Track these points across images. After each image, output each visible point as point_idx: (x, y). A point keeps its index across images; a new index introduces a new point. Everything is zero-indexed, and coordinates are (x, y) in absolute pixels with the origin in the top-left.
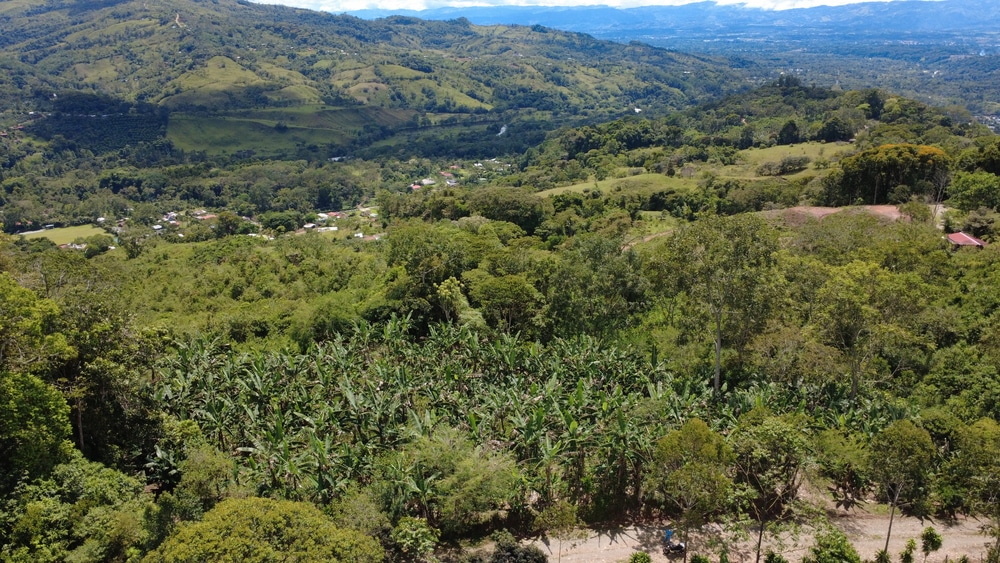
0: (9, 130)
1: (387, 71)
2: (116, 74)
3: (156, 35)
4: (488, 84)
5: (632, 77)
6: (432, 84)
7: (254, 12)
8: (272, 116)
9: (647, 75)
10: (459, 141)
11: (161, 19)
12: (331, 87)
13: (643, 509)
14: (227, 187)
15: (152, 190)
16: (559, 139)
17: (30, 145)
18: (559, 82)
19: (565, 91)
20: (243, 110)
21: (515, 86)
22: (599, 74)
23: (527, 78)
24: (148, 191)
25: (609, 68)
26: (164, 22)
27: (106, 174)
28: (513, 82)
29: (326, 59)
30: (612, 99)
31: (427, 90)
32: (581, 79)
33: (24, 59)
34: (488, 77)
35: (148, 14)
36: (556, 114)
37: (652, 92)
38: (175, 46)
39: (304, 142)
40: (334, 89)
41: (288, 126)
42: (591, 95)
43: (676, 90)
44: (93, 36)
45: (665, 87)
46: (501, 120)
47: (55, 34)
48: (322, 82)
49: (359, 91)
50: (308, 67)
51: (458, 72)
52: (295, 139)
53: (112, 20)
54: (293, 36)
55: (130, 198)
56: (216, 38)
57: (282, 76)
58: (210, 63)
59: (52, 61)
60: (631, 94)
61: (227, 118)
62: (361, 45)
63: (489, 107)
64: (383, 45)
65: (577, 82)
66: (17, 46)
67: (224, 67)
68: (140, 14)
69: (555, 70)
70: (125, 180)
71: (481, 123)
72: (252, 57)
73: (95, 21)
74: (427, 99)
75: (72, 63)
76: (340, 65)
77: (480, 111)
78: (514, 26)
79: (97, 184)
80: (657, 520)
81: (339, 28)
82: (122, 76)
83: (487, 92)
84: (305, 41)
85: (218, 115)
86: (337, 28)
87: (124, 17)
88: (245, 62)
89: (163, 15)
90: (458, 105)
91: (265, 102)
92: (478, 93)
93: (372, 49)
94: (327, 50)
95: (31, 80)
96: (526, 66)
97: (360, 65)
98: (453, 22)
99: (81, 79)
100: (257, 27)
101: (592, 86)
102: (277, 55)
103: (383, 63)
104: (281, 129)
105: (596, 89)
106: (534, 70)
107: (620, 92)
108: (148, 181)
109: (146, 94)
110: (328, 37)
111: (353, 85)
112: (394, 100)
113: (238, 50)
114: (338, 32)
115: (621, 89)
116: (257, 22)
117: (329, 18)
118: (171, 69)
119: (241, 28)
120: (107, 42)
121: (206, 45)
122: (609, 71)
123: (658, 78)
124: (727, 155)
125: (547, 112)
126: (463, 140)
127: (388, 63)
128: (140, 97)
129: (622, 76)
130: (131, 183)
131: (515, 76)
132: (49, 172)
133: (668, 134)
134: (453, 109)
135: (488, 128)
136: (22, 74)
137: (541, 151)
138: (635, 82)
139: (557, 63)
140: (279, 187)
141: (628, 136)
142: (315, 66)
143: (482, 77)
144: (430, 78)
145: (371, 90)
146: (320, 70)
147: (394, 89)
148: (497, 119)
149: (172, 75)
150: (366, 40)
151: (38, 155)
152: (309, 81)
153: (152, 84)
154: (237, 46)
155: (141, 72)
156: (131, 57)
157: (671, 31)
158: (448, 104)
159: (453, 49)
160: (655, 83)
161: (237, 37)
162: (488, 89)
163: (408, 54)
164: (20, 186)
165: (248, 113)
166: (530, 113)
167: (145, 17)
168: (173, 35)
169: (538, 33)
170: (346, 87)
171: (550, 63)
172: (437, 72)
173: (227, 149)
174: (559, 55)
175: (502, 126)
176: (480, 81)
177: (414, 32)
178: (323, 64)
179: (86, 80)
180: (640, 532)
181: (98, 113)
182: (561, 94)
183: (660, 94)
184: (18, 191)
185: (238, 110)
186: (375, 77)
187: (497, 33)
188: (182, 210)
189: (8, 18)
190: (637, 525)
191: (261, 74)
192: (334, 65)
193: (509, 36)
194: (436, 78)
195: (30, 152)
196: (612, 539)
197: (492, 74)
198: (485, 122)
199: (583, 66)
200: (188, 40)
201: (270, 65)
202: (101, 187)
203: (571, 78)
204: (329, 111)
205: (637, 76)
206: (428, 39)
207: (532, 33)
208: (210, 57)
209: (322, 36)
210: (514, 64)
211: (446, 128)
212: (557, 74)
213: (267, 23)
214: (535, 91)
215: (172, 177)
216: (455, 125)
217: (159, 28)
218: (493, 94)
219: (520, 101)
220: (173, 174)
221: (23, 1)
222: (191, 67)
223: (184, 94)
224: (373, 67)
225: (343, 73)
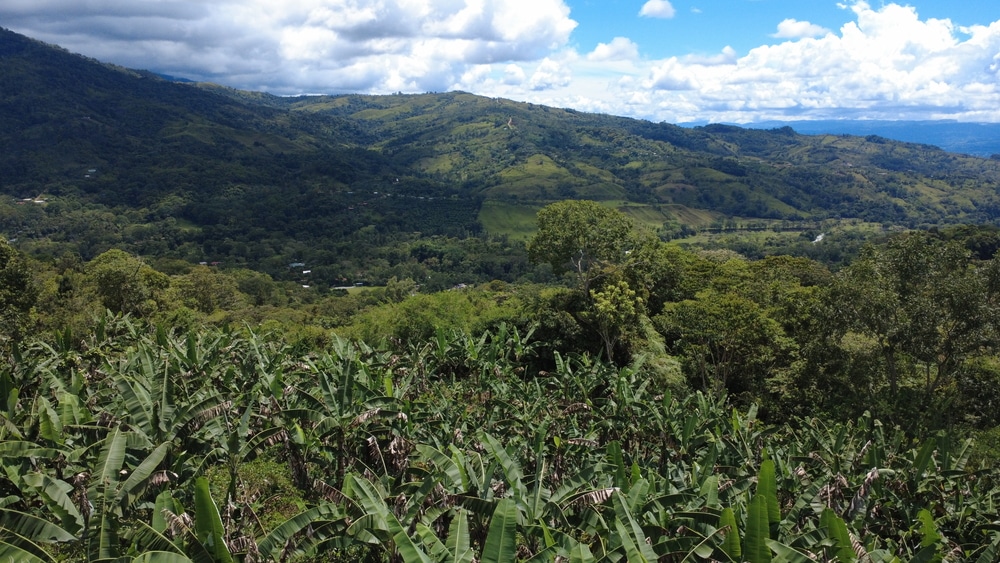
0: (356, 205)
1: (697, 173)
2: (451, 167)
3: (490, 135)
4: (807, 190)
5: (992, 193)
6: (744, 188)
7: (578, 119)
10: (766, 244)
11: (496, 122)
17: (368, 218)
18: (894, 193)
19: (901, 203)
21: (838, 195)
22: (948, 187)
23: (855, 187)
25: (961, 181)
26: (498, 125)
27: (418, 245)
28: (837, 190)
29: (637, 160)
30: (962, 215)
31: (737, 193)
32: (923, 191)
34: (808, 184)
36: (886, 226)
38: (503, 145)
40: (640, 188)
42: (934, 209)
46: (819, 228)
48: (630, 181)
49: (665, 192)
50: (618, 167)
51: (775, 177)
53: (457, 123)
54: (610, 139)
57: (593, 173)
58: (530, 160)
60: (989, 210)
62: (675, 149)
63: (805, 215)
65: (917, 194)
67: (541, 163)
68: (480, 119)
69: (891, 179)
70: (430, 252)
71: (793, 229)
72: (568, 157)
74: (735, 203)
75: (419, 157)
76: (651, 166)
77: (794, 218)
78: (846, 136)
79: (409, 253)
81: (658, 134)
82: (456, 168)
83: (805, 200)
84: (620, 144)
85: (526, 204)
86: (653, 133)
88: (561, 161)
89: (498, 119)
90: (769, 212)
92: (795, 199)
93: (686, 153)
94: (641, 152)
96: (854, 174)
97: (670, 166)
98: (775, 131)
99: (423, 171)
100: (578, 131)
101: (936, 200)
102: (592, 155)
103: (694, 166)
105: (941, 202)
106: (863, 179)
107: (974, 208)
109: (471, 184)
110: (643, 140)
111: (660, 185)
112: (701, 201)
113: (557, 150)
115: (976, 205)
116: (579, 127)
117: (648, 125)
118: (495, 164)
119: (564, 131)
120: (449, 141)
121: (529, 144)
122: (961, 183)
125: (876, 224)
126: (771, 244)
127: (700, 165)
128: (466, 186)
129: (978, 191)
130: (435, 254)
131: (840, 184)
132: (375, 242)
134: (763, 214)
135: (801, 235)
138: (995, 197)
139: (892, 173)
142: (626, 166)
143: (801, 184)
144: (742, 182)
145: (678, 191)
146: (630, 170)
148: (813, 226)
149: (496, 169)
150: (681, 146)
152: (617, 180)
153: (478, 176)
155: (472, 165)
156: (466, 153)
158: (760, 208)
159: (773, 157)
161: (558, 139)
162: (805, 196)
163: (721, 159)
164: (348, 249)
166: (854, 223)
167: (484, 121)
168: (503, 136)
169: (873, 145)
170: (654, 186)
172: (750, 177)
175: (819, 234)
176: (798, 187)
177: (732, 139)
178: (634, 165)
179: (427, 171)
181: (427, 196)
182: (895, 206)
184: (346, 253)
186: (684, 178)
187: (824, 143)
188: (472, 283)
189: (382, 122)
191: (573, 172)
192: (645, 166)
193: (839, 146)
195: (366, 225)
197: (814, 182)
198: (799, 229)
199: (927, 177)
200: (515, 140)
201: (583, 165)
202: (411, 256)
203: (909, 189)
204: (631, 207)
206: (746, 147)
207: (867, 143)
208: (531, 154)
210: (841, 172)
211: (753, 232)
212: (892, 184)
213: (588, 127)
214: (863, 200)
215: (471, 253)
216: (764, 230)
217: (493, 129)
218: (813, 202)
219: (843, 210)
220: (472, 249)
221: (397, 109)
222: (513, 163)
223: (502, 186)
224: (682, 169)
225: (651, 175)
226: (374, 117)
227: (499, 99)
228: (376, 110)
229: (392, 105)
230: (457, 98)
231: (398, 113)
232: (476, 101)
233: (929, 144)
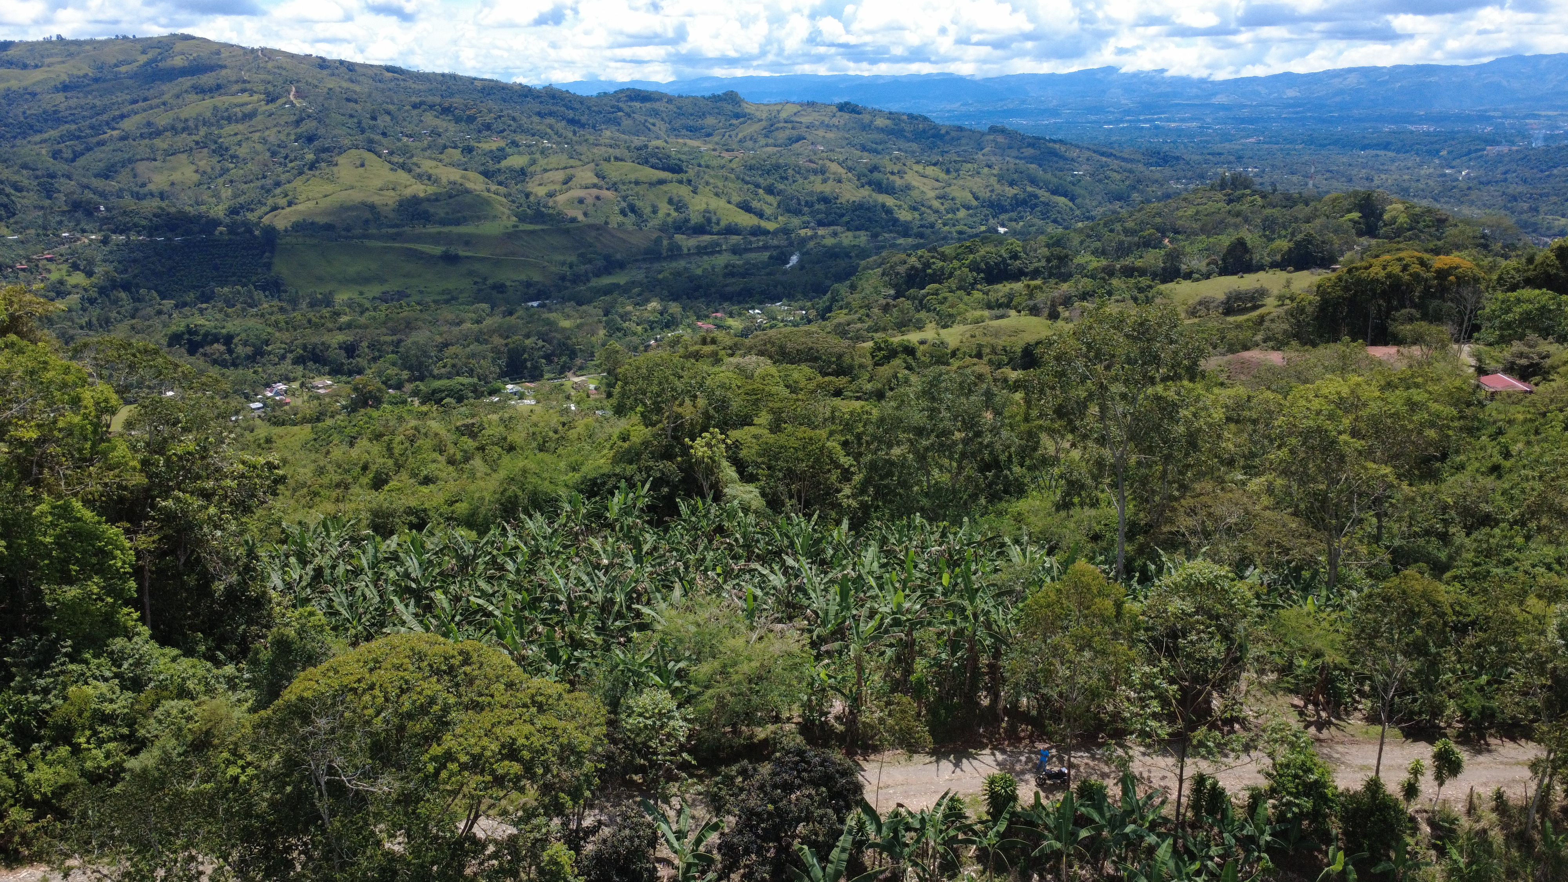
0: (29, 260)
1: (615, 172)
2: (196, 177)
3: (259, 117)
4: (770, 191)
5: (993, 181)
6: (684, 191)
7: (410, 83)
8: (435, 239)
9: (1015, 176)
10: (726, 276)
11: (268, 94)
12: (527, 195)
13: (1004, 725)
14: (365, 344)
15: (249, 350)
16: (879, 271)
17: (61, 282)
18: (880, 187)
19: (889, 201)
20: (391, 231)
21: (811, 194)
22: (943, 176)
23: (830, 182)
24: (241, 350)
25: (958, 166)
26: (271, 99)
27: (178, 324)
28: (809, 187)
29: (520, 153)
30: (962, 214)
31: (676, 199)
32: (914, 183)
33: (56, 154)
34: (770, 181)
35: (248, 86)
36: (875, 236)
37: (1024, 203)
38: (288, 134)
39: (485, 279)
40: (532, 198)
41: (461, 253)
42: (930, 207)
43: (1061, 200)
44: (162, 119)
45: (1044, 195)
46: (791, 244)
47: (105, 117)
48: (514, 188)
49: (570, 202)
50: (492, 166)
51: (723, 172)
52: (471, 273)
53: (193, 97)
54: (471, 119)
55: (215, 362)
56: (351, 122)
57: (452, 178)
58: (341, 160)
59: (98, 158)
60: (992, 205)
61: (367, 242)
62: (575, 133)
63: (771, 226)
64: (608, 133)
65: (908, 187)
66: (46, 136)
67: (362, 165)
68: (236, 87)
69: (874, 169)
70: (206, 335)
71: (758, 249)
72: (405, 151)
73: (166, 97)
74: (675, 214)
75: (130, 161)
76: (542, 162)
77: (757, 232)
78: (811, 104)
79: (164, 342)
80: (1027, 741)
81: (544, 108)
82: (206, 179)
83: (768, 204)
84: (488, 127)
85: (353, 238)
86: (537, 107)
87: (211, 90)
88: (395, 159)
89: (270, 88)
90: (723, 223)
91: (425, 217)
92: (755, 204)
93: (591, 139)
94: (523, 139)
95: (66, 186)
96: (828, 163)
97: (572, 162)
98: (715, 98)
99: (143, 185)
100: (415, 106)
101: (931, 194)
102: (445, 147)
103: (608, 160)
104: (450, 259)
105: (938, 198)
106: (840, 170)
107: (975, 203)
108: (243, 336)
109: (242, 207)
110: (524, 120)
111: (561, 192)
112: (625, 215)
113: (385, 141)
114: (539, 114)
115: (977, 199)
116: (415, 99)
117: (525, 93)
118: (280, 169)
119: (391, 107)
120: (184, 129)
121: (336, 132)
122: (957, 171)
123: (1033, 181)
124: (1141, 290)
125: (862, 233)
126: (732, 275)
127: (617, 159)
128: (233, 211)
129: (977, 179)
130: (216, 339)
131: (812, 178)
132: (89, 325)
133: (1048, 260)
134: (716, 229)
135: (771, 257)
136: (52, 176)
137: (853, 288)
138: (997, 187)
139: (876, 159)
140: (446, 345)
141: (987, 264)
142: (504, 164)
143: (761, 180)
144: (680, 182)
145: (590, 201)
146: (511, 170)
147: (624, 198)
148: (784, 243)
149: (284, 177)
150: (583, 126)
151: (74, 299)
152: (493, 187)
153: (252, 191)
154: (384, 134)
155: (236, 173)
156: (221, 151)
157: (1054, 112)
158: (709, 220)
159: (716, 139)
160: (1029, 189)
161: (384, 121)
162: (770, 198)
163: (646, 146)
165: (398, 234)
166: (835, 234)
167: (243, 91)
168: (285, 118)
169: (847, 116)
170: (551, 195)
171: (866, 159)
172: (691, 173)
173: (365, 289)
174: (880, 147)
175: (792, 254)
176: (758, 186)
177: (656, 113)
178: (516, 161)
179: (151, 187)
180: (1000, 757)
181: (169, 235)
182: (883, 206)
183: (1036, 205)
185: (384, 231)
186: (596, 180)
187: (783, 115)
188: (295, 379)
189: (34, 95)
190: (994, 748)
191: (419, 177)
192: (533, 162)
193: (804, 120)
194: (689, 182)
195: (61, 294)
196: (957, 765)
197: (776, 176)
198: (766, 248)
199: (918, 162)
200: (309, 126)
201: (434, 163)
202: (170, 345)
203: (898, 182)
204: (524, 231)
205: (1000, 178)
206: (678, 123)
207: (839, 114)
208: (342, 150)
209: (514, 119)
210: (811, 161)
211: (705, 258)
212: (876, 175)
213: (430, 99)
214: (843, 201)
215: (280, 330)
216: (719, 252)
217: (264, 107)
218: (779, 206)
219: (819, 216)
220: (282, 324)
221: (58, 68)
222: (312, 167)
223: (300, 207)
224: (592, 165)
225: (546, 175)
226: (14, 84)
227: (263, 50)
228: (17, 71)
229: (47, 61)
230: (179, 46)
231: (64, 77)
232: (218, 53)
233: (915, 112)
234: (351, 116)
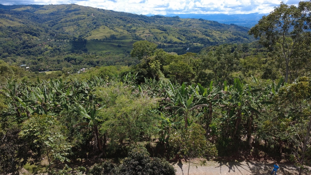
0: (42, 44)
1: (153, 31)
2: (74, 30)
3: (86, 19)
4: (184, 35)
5: (231, 34)
6: (166, 35)
7: (115, 13)
8: (117, 42)
9: (236, 34)
11: (88, 15)
12: (135, 35)
14: (101, 61)
15: (79, 62)
16: (206, 50)
17: (47, 48)
18: (207, 35)
19: (209, 38)
20: (108, 41)
22: (220, 33)
23: (196, 34)
24: (77, 62)
26: (88, 16)
27: (66, 56)
28: (192, 35)
29: (134, 27)
30: (224, 41)
31: (165, 36)
32: (214, 35)
33: (49, 25)
34: (184, 33)
35: (84, 13)
36: (205, 45)
37: (237, 39)
38: (91, 22)
39: (126, 50)
41: (121, 45)
42: (217, 40)
43: (246, 39)
44: (68, 19)
45: (242, 38)
46: (188, 46)
47: (58, 19)
48: (133, 33)
49: (144, 36)
50: (129, 29)
51: (175, 31)
52: (123, 49)
53: (74, 15)
54: (126, 20)
55: (72, 64)
56: (103, 20)
57: (121, 31)
58: (100, 27)
59: (56, 27)
60: (230, 39)
61: (104, 43)
62: (146, 23)
63: (184, 42)
64: (152, 24)
65: (213, 35)
66: (48, 22)
67: (104, 28)
68: (82, 13)
69: (206, 31)
70: (71, 58)
71: (181, 47)
72: (113, 26)
73: (69, 15)
74: (164, 39)
75: (62, 27)
76: (139, 29)
77: (181, 43)
78: (193, 19)
79: (64, 60)
81: (140, 19)
82: (76, 30)
83: (183, 38)
84: (129, 22)
85: (101, 42)
86: (139, 18)
87: (78, 14)
88: (111, 27)
89: (88, 13)
90: (174, 42)
91: (115, 38)
92: (181, 38)
93: (149, 24)
94: (135, 24)
95: (50, 31)
96: (196, 30)
97: (145, 29)
98: (174, 17)
99: (64, 31)
100: (115, 18)
101: (217, 37)
102: (120, 25)
103: (152, 28)
104: (119, 46)
105: (219, 38)
106: (199, 31)
107: (227, 39)
108: (78, 59)
109: (81, 36)
110: (136, 20)
111: (142, 34)
112: (154, 39)
113: (109, 24)
114: (139, 20)
115: (227, 38)
116: (115, 16)
117: (137, 16)
119: (111, 18)
120: (72, 21)
121: (100, 22)
122: (223, 32)
123: (239, 35)
125: (203, 44)
127: (153, 28)
128: (80, 36)
129: (227, 34)
130: (73, 59)
131: (193, 33)
132: (51, 56)
134: (172, 42)
135: (183, 48)
136: (48, 29)
137: (200, 53)
138: (232, 36)
139: (206, 30)
140: (116, 62)
142: (131, 29)
143: (182, 33)
144: (166, 33)
145: (148, 36)
146: (133, 30)
148: (186, 46)
149: (89, 30)
150: (147, 22)
151: (49, 51)
152: (129, 33)
153: (83, 33)
155: (81, 29)
156: (78, 25)
157: (245, 22)
158: (171, 41)
159: (174, 25)
161: (109, 20)
162: (184, 37)
163: (159, 26)
164: (42, 59)
165: (110, 41)
166: (197, 44)
167: (83, 14)
168: (91, 19)
169: (201, 21)
170: (140, 35)
171: (204, 29)
172: (168, 31)
173: (103, 52)
174: (207, 27)
175: (188, 48)
176: (182, 34)
177: (162, 20)
178: (134, 28)
179: (65, 32)
181: (67, 40)
182: (207, 39)
183: (240, 40)
184: (41, 60)
185: (107, 41)
186: (149, 32)
187: (188, 21)
188: (87, 68)
191: (115, 31)
192: (137, 29)
193: (192, 22)
194: (168, 33)
195: (46, 50)
197: (186, 33)
198: (182, 46)
199: (215, 30)
200: (95, 21)
201: (118, 28)
202: (65, 60)
203: (211, 34)
205: (233, 34)
206: (166, 22)
207: (199, 21)
208: (101, 25)
209: (134, 20)
210: (193, 30)
211: (170, 48)
212: (206, 33)
213: (118, 16)
214: (199, 38)
215: (85, 58)
216: (173, 47)
217: (87, 17)
218: (186, 38)
219: (194, 41)
220: (86, 57)
221: (51, 10)
222: (95, 28)
223: (92, 36)
224: (148, 29)
225: (139, 31)
226: (43, 13)
227: (88, 7)
228: (44, 10)
229: (49, 8)
230: (73, 6)
231: (52, 12)
232: (80, 7)
233: (215, 21)
234: (103, 19)
